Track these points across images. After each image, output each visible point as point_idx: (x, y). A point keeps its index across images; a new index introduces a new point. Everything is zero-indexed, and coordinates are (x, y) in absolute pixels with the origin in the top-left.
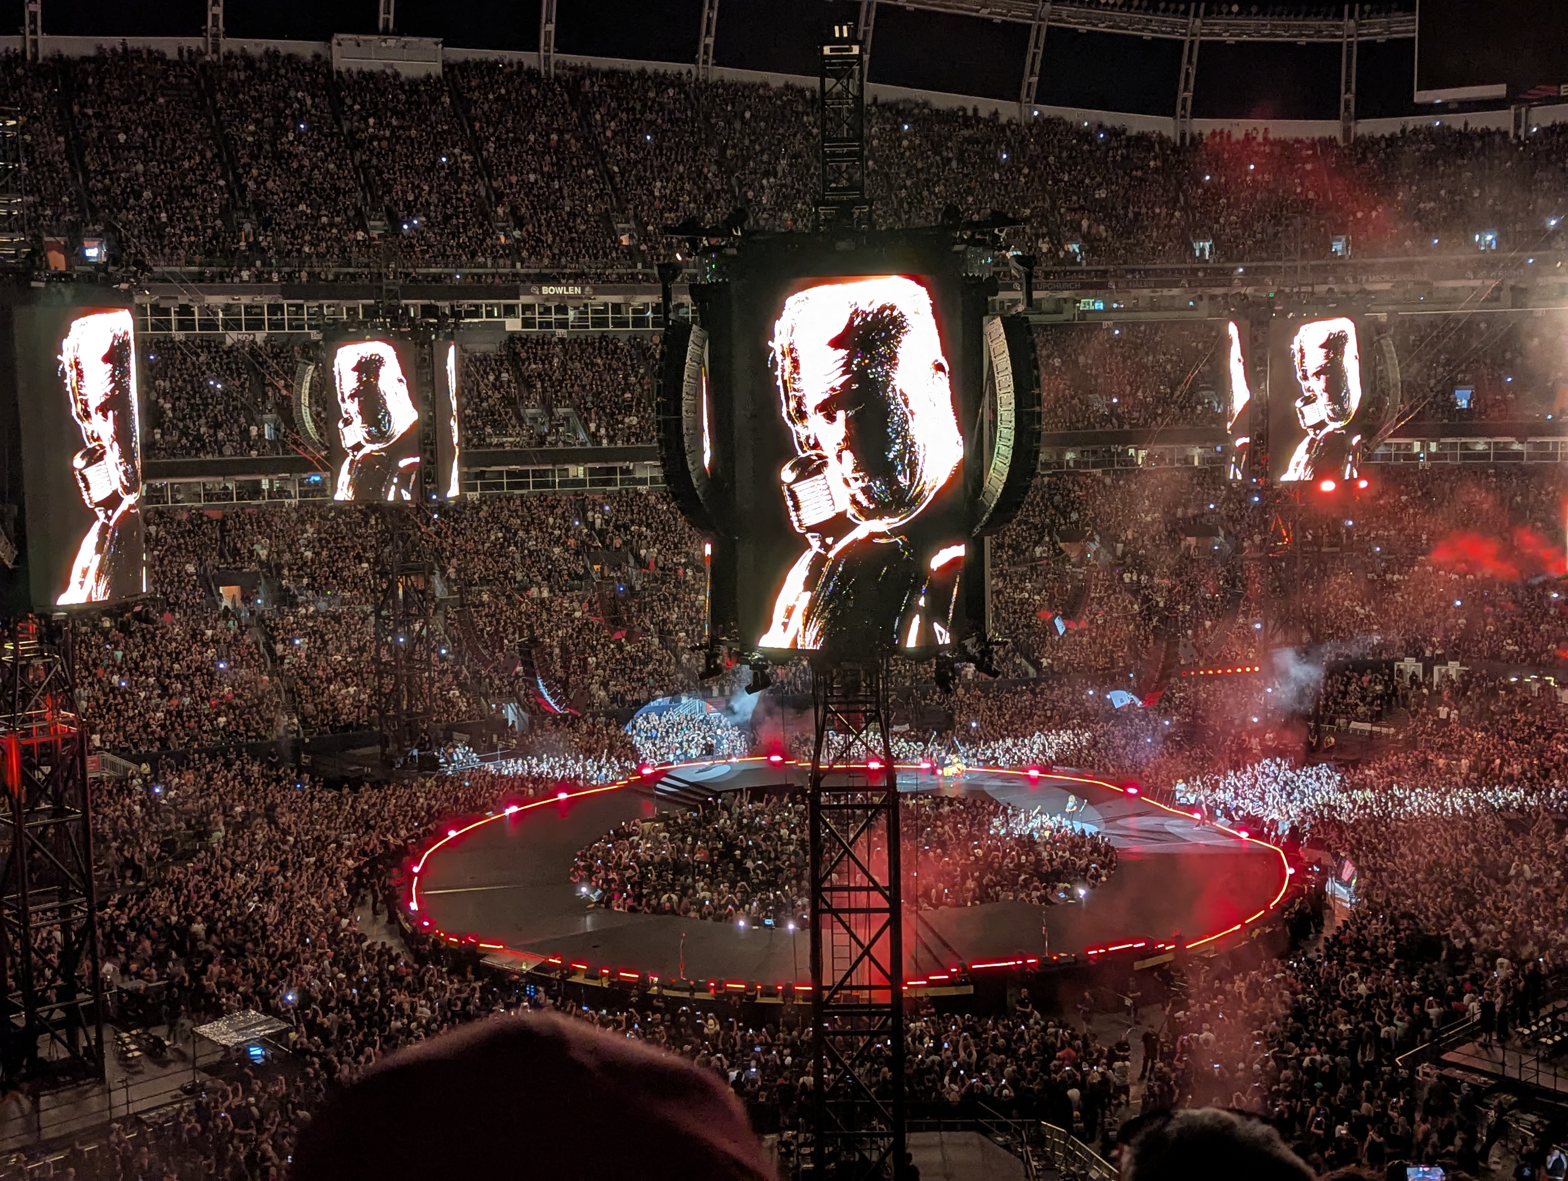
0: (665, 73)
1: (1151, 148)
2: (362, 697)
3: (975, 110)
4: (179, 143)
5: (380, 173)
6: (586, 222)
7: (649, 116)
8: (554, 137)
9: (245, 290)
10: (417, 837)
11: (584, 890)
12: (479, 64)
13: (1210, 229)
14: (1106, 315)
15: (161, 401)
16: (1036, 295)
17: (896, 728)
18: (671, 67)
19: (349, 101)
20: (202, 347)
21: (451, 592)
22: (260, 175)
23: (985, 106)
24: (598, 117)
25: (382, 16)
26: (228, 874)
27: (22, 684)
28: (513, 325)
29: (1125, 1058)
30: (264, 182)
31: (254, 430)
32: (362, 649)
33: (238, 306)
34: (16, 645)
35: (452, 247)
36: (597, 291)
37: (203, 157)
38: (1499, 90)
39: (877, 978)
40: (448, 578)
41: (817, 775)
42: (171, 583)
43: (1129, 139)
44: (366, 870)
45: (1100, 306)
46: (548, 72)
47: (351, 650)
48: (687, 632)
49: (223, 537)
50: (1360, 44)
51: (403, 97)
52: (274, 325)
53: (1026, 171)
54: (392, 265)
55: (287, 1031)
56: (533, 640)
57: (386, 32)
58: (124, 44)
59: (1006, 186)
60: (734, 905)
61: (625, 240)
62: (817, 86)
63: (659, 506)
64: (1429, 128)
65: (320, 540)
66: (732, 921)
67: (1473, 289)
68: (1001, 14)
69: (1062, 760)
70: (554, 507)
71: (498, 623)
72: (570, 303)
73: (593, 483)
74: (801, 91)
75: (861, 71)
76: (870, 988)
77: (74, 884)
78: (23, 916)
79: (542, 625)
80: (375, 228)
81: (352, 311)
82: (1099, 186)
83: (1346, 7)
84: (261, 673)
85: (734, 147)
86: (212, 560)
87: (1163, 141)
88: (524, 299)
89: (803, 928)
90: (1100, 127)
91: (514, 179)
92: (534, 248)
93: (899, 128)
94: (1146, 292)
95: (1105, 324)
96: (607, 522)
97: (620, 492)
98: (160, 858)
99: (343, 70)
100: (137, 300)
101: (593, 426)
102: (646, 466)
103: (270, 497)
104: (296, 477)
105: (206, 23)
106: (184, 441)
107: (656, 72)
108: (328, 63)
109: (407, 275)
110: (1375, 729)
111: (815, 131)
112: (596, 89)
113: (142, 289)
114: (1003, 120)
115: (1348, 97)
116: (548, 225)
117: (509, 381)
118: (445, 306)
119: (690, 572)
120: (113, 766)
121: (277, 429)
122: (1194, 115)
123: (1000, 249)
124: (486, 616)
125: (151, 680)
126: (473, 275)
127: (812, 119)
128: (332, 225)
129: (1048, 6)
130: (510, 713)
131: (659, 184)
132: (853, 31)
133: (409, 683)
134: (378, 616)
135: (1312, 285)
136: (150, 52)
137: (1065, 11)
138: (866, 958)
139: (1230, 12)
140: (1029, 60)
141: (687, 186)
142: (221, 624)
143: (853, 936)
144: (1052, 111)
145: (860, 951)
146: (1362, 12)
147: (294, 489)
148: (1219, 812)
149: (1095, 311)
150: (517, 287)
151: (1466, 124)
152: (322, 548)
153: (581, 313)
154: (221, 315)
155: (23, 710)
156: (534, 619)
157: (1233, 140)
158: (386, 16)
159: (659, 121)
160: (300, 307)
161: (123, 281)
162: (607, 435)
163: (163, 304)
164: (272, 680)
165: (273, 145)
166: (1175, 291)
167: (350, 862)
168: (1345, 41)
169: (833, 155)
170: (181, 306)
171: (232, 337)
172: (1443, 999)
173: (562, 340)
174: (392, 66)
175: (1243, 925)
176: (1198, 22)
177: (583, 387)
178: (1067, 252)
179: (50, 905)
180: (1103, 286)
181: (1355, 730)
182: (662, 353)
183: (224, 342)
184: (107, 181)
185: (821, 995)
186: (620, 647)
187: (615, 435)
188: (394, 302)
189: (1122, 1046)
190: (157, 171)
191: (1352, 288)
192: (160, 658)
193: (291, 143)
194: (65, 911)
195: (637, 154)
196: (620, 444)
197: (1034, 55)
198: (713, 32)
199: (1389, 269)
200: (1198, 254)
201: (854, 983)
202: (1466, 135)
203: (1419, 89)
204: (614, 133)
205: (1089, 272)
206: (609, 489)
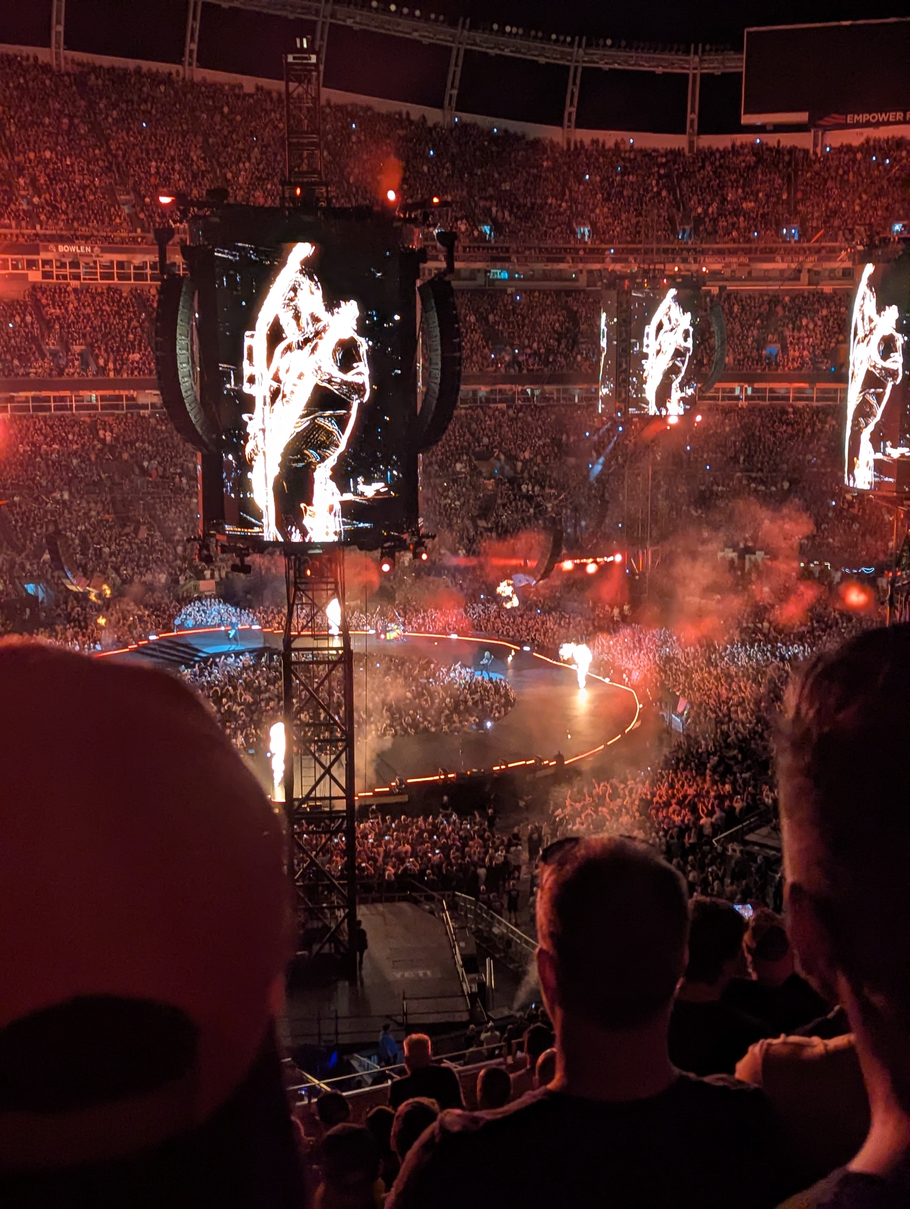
0: (158, 71)
1: (545, 152)
3: (408, 114)
6: (94, 194)
7: (144, 107)
8: (66, 121)
13: (589, 217)
14: (510, 284)
16: (456, 266)
17: (349, 602)
18: (162, 67)
23: (416, 111)
24: (101, 106)
28: (35, 276)
36: (104, 250)
38: (802, 117)
39: (337, 792)
41: (288, 640)
43: (527, 143)
45: (505, 275)
46: (58, 65)
48: (183, 528)
50: (702, 75)
53: (448, 166)
56: (58, 532)
59: (433, 177)
61: (126, 209)
62: (283, 89)
63: (159, 427)
64: (753, 144)
67: (781, 270)
68: (429, 37)
69: (475, 626)
70: (72, 427)
71: (28, 519)
72: (82, 260)
73: (103, 407)
74: (269, 93)
75: (318, 79)
76: (330, 799)
79: (65, 522)
82: (504, 181)
83: (692, 46)
85: (216, 135)
87: (553, 145)
88: (43, 256)
90: (506, 133)
91: (33, 155)
92: (51, 213)
93: (348, 126)
94: (541, 266)
95: (509, 291)
96: (116, 439)
97: (126, 415)
101: (101, 362)
102: (147, 394)
107: (149, 70)
111: (281, 125)
112: (100, 82)
114: (430, 123)
115: (692, 117)
116: (63, 194)
117: (32, 323)
119: (184, 480)
122: (579, 125)
123: (429, 226)
124: (18, 514)
127: (278, 116)
129: (465, 33)
130: (39, 592)
131: (154, 163)
132: (311, 43)
135: (664, 263)
137: (479, 36)
138: (327, 776)
139: (604, 45)
140: (450, 76)
141: (177, 167)
143: (318, 760)
144: (468, 118)
145: (322, 771)
146: (704, 51)
149: (501, 280)
150: (38, 245)
151: (779, 142)
153: (91, 268)
156: (57, 516)
157: (607, 147)
159: (153, 111)
162: (115, 369)
166: (562, 266)
168: (690, 72)
169: (298, 144)
172: (747, 796)
173: (75, 290)
175: (606, 745)
176: (581, 51)
177: (94, 329)
178: (481, 232)
180: (508, 260)
182: (159, 301)
185: (292, 805)
186: (128, 539)
187: (121, 368)
191: (693, 267)
195: (136, 138)
196: (125, 376)
197: (455, 72)
198: (196, 40)
199: (720, 252)
200: (579, 236)
201: (318, 795)
202: (779, 151)
203: (745, 113)
204: (116, 121)
205: (497, 248)
206: (117, 412)
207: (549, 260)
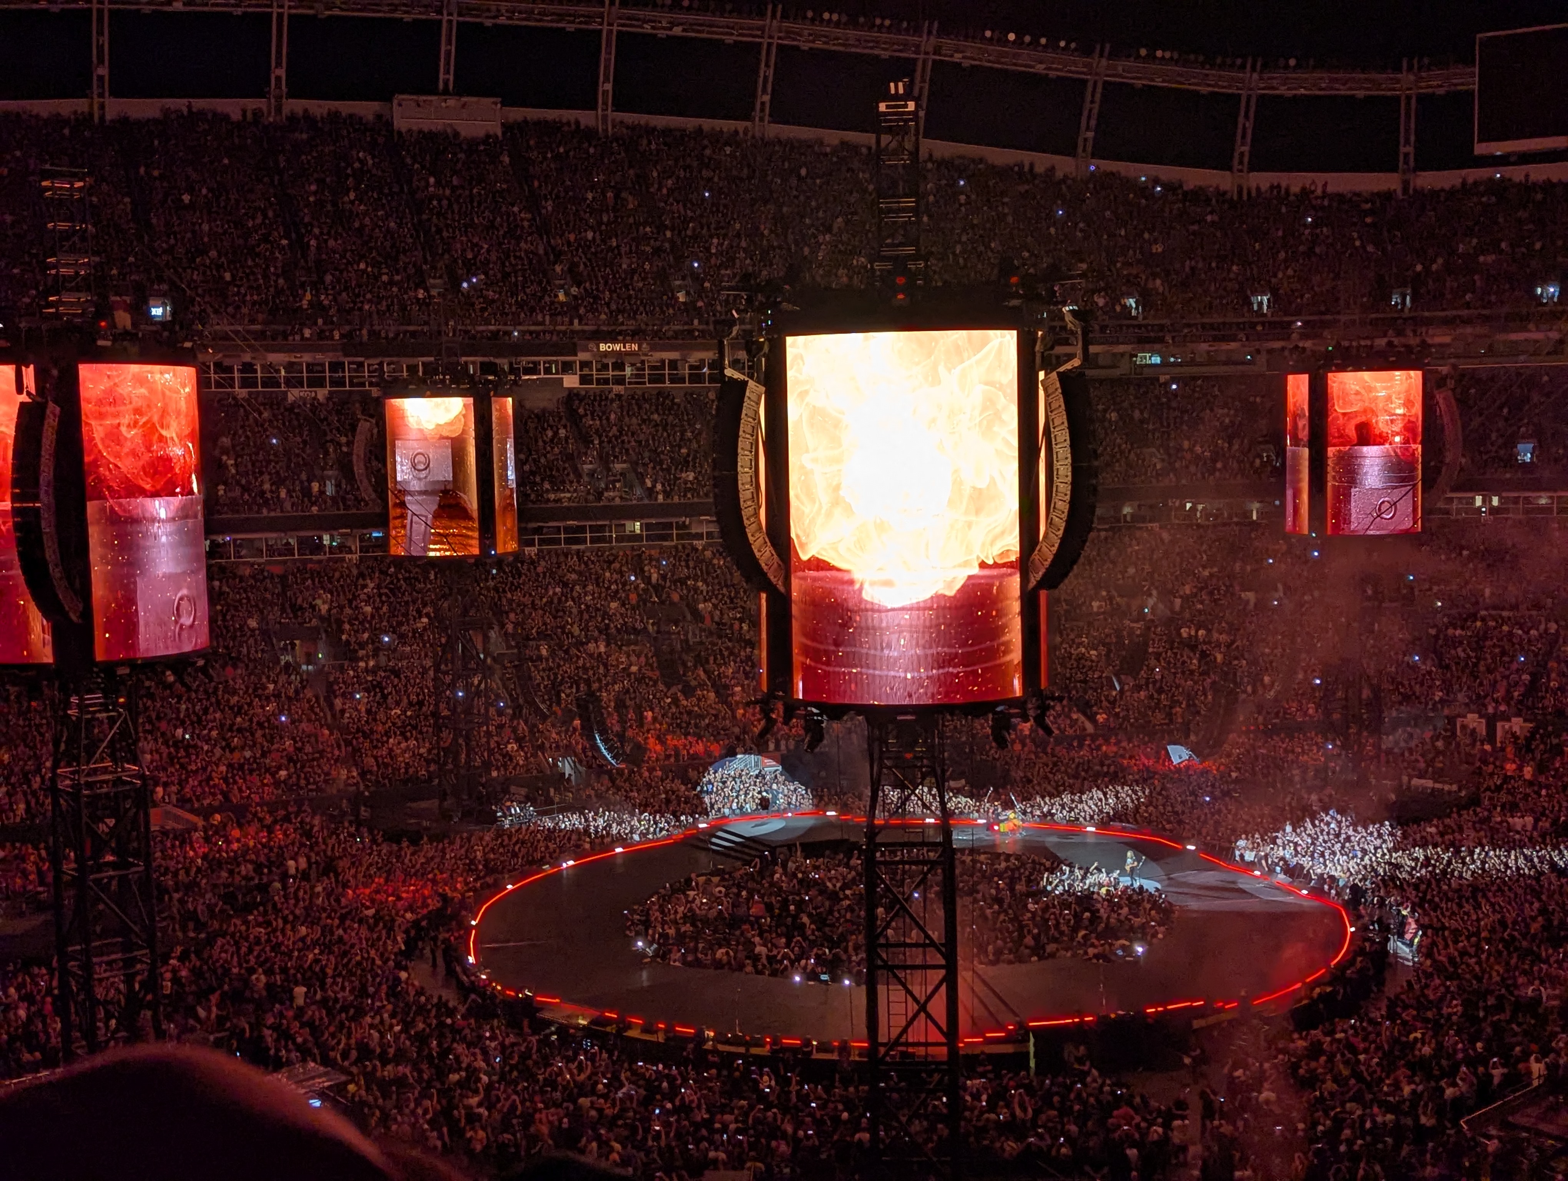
1: (1208, 200)
2: (422, 751)
3: (1032, 166)
4: (242, 203)
5: (439, 231)
6: (643, 279)
7: (705, 173)
8: (611, 194)
9: (306, 346)
10: (475, 890)
11: (640, 944)
12: (538, 123)
13: (1269, 283)
14: (1164, 370)
15: (224, 458)
16: (1093, 349)
17: (952, 784)
18: (727, 125)
19: (409, 161)
20: (264, 404)
21: (509, 647)
22: (322, 233)
23: (1041, 161)
24: (655, 174)
25: (441, 76)
26: (289, 926)
27: (87, 738)
28: (571, 381)
29: (1183, 1118)
30: (326, 241)
31: (315, 486)
32: (421, 703)
33: (301, 364)
34: (82, 699)
35: (510, 305)
36: (653, 348)
37: (265, 216)
39: (936, 1036)
40: (506, 633)
41: (872, 831)
42: (234, 638)
43: (1185, 194)
44: (424, 923)
45: (1156, 360)
46: (606, 130)
47: (411, 704)
48: (743, 686)
49: (284, 592)
50: (1419, 96)
51: (461, 156)
52: (335, 383)
53: (1081, 225)
54: (451, 323)
55: (346, 1083)
56: (591, 694)
57: (446, 92)
58: (189, 107)
59: (1062, 240)
60: (789, 959)
61: (681, 297)
62: (873, 142)
63: (715, 561)
64: (1491, 180)
65: (380, 595)
66: (787, 977)
67: (1536, 341)
68: (1056, 70)
69: (1119, 816)
70: (610, 563)
71: (555, 677)
72: (627, 360)
73: (649, 538)
74: (857, 148)
75: (917, 128)
76: (926, 1044)
77: (138, 936)
78: (87, 967)
79: (599, 680)
80: (434, 286)
81: (413, 369)
82: (1156, 241)
83: (1405, 61)
84: (322, 726)
85: (791, 203)
86: (273, 615)
87: (1221, 194)
88: (583, 356)
89: (858, 984)
90: (1156, 181)
91: (572, 237)
92: (591, 305)
93: (955, 183)
94: (1204, 346)
95: (1162, 379)
96: (664, 577)
97: (676, 547)
98: (222, 911)
99: (403, 130)
100: (201, 357)
101: (649, 484)
102: (701, 522)
103: (331, 553)
104: (358, 532)
105: (269, 85)
106: (246, 496)
107: (712, 130)
108: (389, 124)
109: (467, 332)
110: (1438, 786)
111: (871, 187)
112: (653, 147)
113: (206, 347)
114: (1059, 174)
115: (1407, 149)
116: (606, 283)
117: (567, 438)
118: (504, 363)
120: (177, 819)
121: (338, 485)
122: (1251, 169)
123: (1056, 303)
124: (544, 670)
125: (214, 733)
126: (531, 333)
127: (867, 176)
128: (391, 283)
129: (1104, 62)
130: (567, 767)
131: (715, 241)
132: (909, 88)
133: (467, 739)
134: (437, 670)
135: (1372, 339)
136: (215, 114)
137: (1120, 65)
138: (923, 1015)
139: (1287, 67)
140: (1085, 116)
141: (744, 243)
142: (283, 678)
143: (909, 992)
144: (1109, 166)
145: (916, 1007)
146: (1420, 66)
147: (355, 545)
148: (1278, 869)
149: (1151, 365)
150: (575, 344)
151: (1527, 176)
152: (383, 603)
153: (638, 369)
154: (283, 373)
155: (88, 764)
156: (591, 673)
157: (1291, 193)
158: (446, 76)
159: (716, 179)
160: (361, 365)
161: (186, 339)
162: (664, 491)
163: (227, 362)
164: (331, 734)
165: (335, 204)
166: (1233, 345)
167: (409, 915)
168: (1403, 94)
169: (890, 211)
170: (244, 364)
171: (294, 394)
172: (1507, 1060)
173: (619, 396)
174: (451, 125)
175: (1304, 983)
176: (1255, 76)
177: (640, 442)
178: (1124, 307)
179: (113, 957)
180: (1161, 340)
181: (1417, 788)
182: (718, 409)
183: (285, 398)
184: (172, 241)
185: (877, 1051)
186: (676, 701)
187: (672, 490)
188: (454, 359)
189: (1181, 1105)
190: (220, 230)
191: (1413, 341)
192: (223, 711)
193: (352, 202)
194: (129, 963)
195: (696, 211)
196: (676, 499)
197: (1090, 110)
198: (769, 90)
199: (1448, 322)
200: (1255, 307)
201: (910, 1040)
202: (1528, 188)
203: (1479, 141)
204: (671, 191)
205: (1146, 326)
206: (665, 543)
207: (1216, 339)
